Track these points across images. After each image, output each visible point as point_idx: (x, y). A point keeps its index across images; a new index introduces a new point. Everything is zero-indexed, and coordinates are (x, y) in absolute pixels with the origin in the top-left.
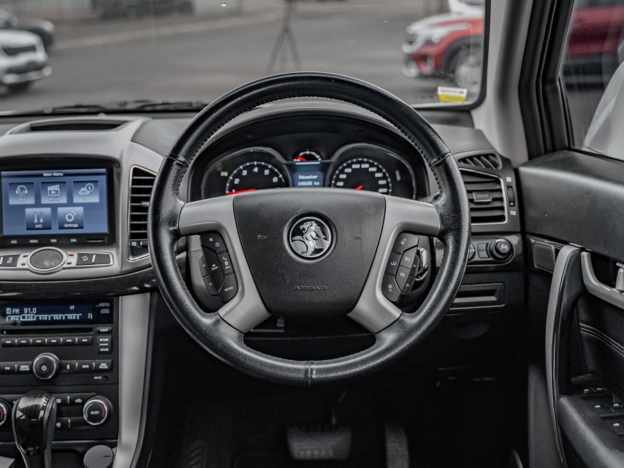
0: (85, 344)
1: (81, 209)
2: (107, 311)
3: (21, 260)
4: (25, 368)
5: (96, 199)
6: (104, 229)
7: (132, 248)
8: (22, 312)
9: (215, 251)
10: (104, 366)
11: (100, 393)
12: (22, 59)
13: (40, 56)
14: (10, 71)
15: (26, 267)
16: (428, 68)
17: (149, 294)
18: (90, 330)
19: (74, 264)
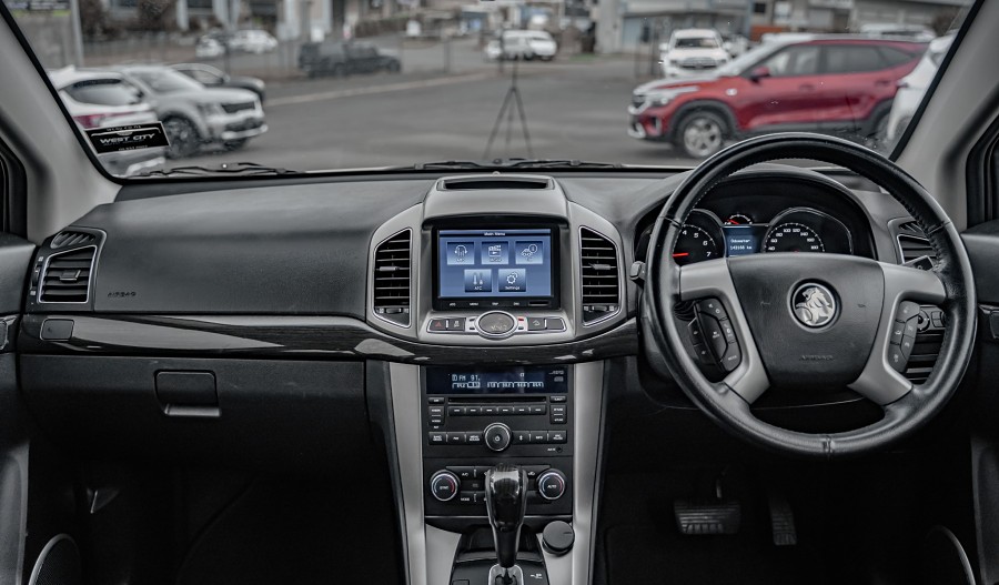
0: (539, 413)
1: (523, 271)
2: (561, 379)
3: (468, 325)
4: (474, 438)
5: (539, 261)
6: (546, 291)
7: (584, 312)
8: (468, 379)
9: (716, 318)
10: (558, 437)
11: (554, 466)
12: (241, 116)
13: (258, 113)
14: (229, 128)
15: (476, 331)
16: (655, 131)
17: (602, 362)
18: (544, 398)
19: (526, 330)
